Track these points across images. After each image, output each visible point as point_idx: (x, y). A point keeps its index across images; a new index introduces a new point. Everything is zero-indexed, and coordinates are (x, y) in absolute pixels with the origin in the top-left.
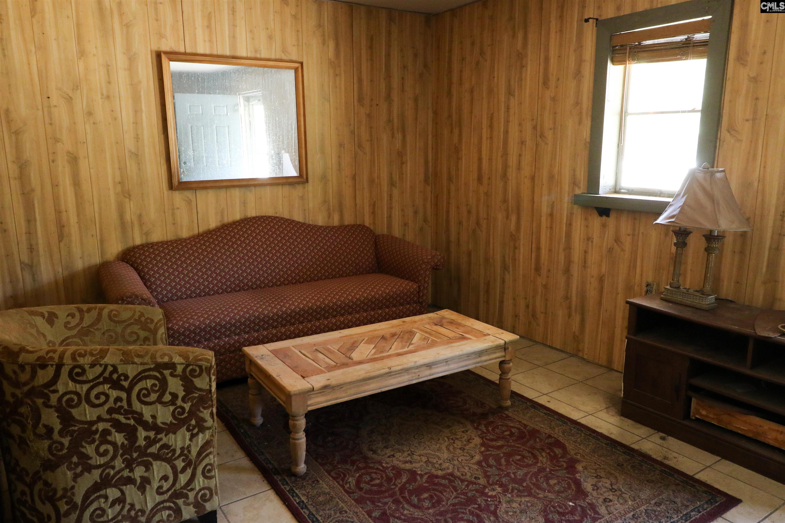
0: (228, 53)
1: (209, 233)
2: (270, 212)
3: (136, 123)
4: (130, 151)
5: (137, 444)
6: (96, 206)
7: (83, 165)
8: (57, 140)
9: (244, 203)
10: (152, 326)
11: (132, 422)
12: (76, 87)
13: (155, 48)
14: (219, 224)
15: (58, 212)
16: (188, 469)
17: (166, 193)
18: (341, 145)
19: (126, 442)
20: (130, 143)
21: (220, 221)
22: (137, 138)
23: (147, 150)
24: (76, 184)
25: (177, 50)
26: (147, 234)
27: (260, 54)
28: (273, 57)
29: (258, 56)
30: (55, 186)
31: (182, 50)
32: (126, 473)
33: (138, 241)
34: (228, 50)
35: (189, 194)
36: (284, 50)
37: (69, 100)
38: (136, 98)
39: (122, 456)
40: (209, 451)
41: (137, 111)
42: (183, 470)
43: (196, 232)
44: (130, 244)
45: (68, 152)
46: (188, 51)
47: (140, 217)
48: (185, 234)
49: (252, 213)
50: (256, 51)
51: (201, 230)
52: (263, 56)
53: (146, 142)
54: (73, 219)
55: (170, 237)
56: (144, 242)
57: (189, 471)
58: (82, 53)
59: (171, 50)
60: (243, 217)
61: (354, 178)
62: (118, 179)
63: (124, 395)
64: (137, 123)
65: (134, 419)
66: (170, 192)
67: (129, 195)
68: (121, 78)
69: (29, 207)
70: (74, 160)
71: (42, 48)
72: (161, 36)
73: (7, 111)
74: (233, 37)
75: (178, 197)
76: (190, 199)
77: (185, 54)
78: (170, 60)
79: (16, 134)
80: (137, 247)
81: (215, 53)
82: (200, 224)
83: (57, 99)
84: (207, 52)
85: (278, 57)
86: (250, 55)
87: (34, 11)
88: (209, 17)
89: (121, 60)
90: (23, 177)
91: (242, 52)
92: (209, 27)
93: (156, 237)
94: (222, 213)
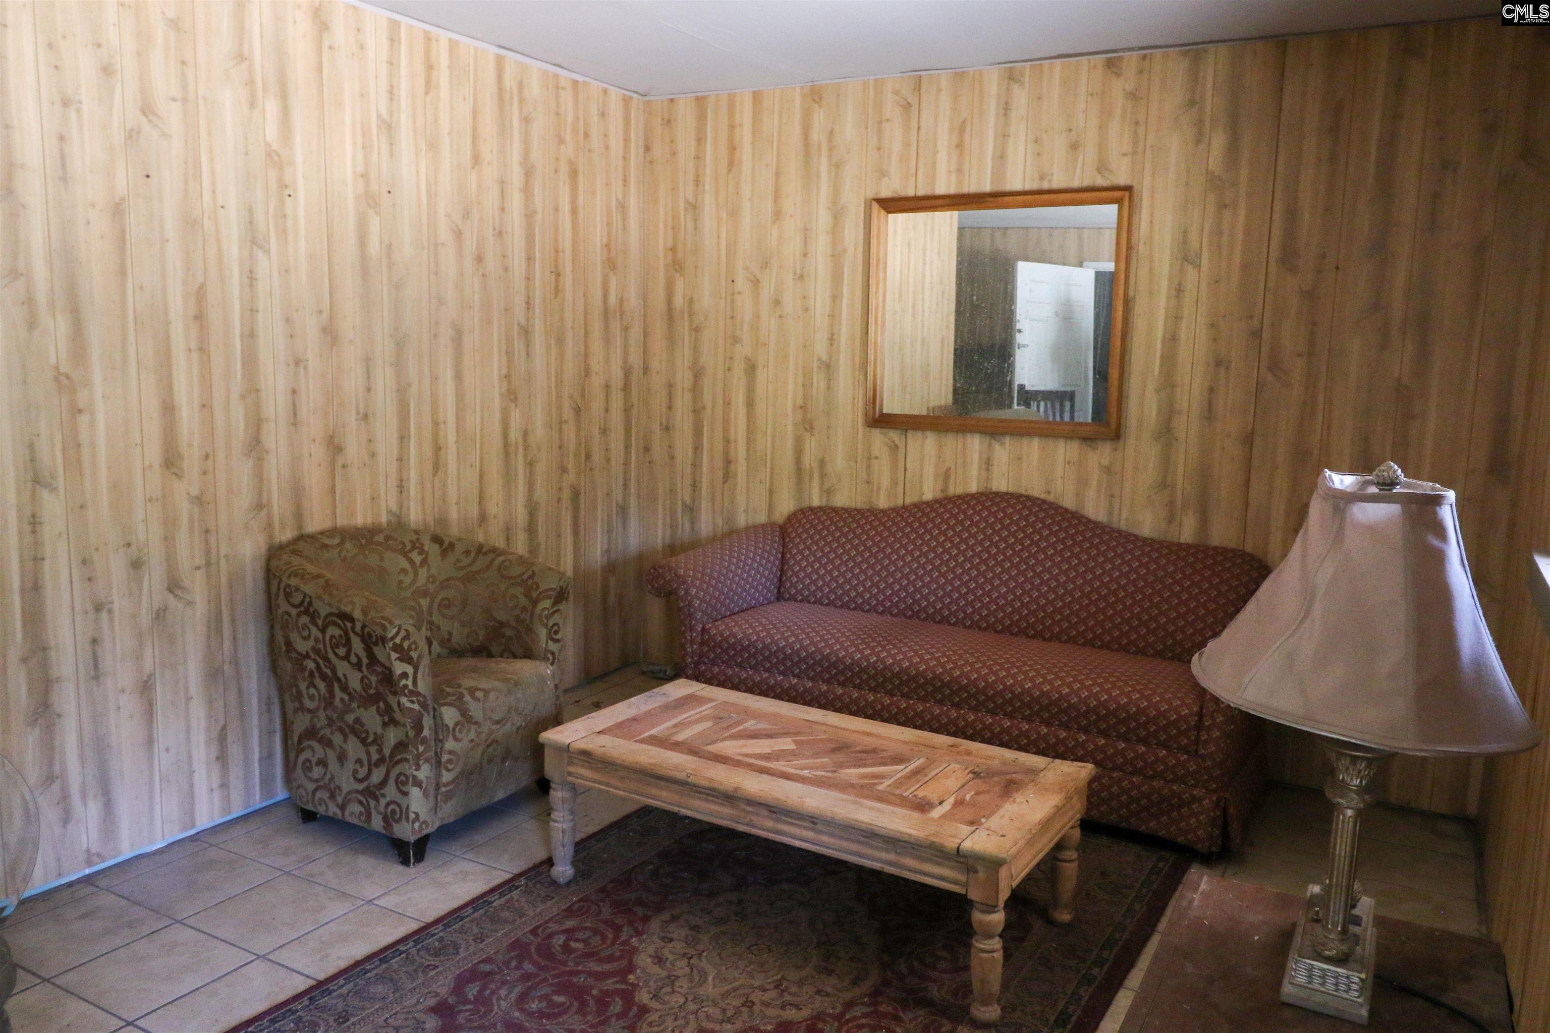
0: (987, 188)
1: (921, 507)
2: (1037, 492)
3: (832, 316)
4: (819, 360)
5: (335, 703)
6: (769, 438)
7: (762, 376)
8: (735, 340)
9: (988, 464)
11: (329, 673)
12: (765, 264)
13: (871, 194)
14: (939, 495)
15: (727, 441)
16: (382, 766)
17: (861, 431)
20: (821, 348)
21: (942, 491)
22: (832, 340)
23: (842, 357)
24: (750, 404)
25: (902, 194)
27: (1050, 181)
28: (1076, 184)
29: (1045, 186)
30: (727, 404)
31: (911, 193)
33: (816, 502)
34: (989, 181)
35: (894, 435)
36: (1102, 167)
37: (756, 283)
38: (837, 277)
41: (835, 297)
42: (377, 765)
43: (900, 502)
44: (806, 504)
45: (746, 358)
46: (921, 193)
47: (822, 463)
48: (883, 503)
49: (1001, 484)
50: (1042, 178)
51: (908, 501)
52: (1055, 185)
53: (843, 347)
54: (742, 453)
55: (859, 502)
56: (824, 504)
57: (382, 770)
58: (778, 215)
59: (895, 195)
60: (981, 490)
62: (800, 402)
64: (833, 316)
65: (331, 670)
66: (868, 429)
67: (812, 428)
68: (821, 245)
69: (698, 432)
70: (751, 369)
71: (734, 214)
72: (882, 173)
73: (691, 301)
74: (1001, 157)
75: (878, 437)
76: (896, 446)
77: (916, 198)
78: (889, 211)
79: (697, 330)
80: (811, 509)
81: (965, 190)
82: (907, 490)
83: (742, 284)
84: (952, 190)
85: (1086, 183)
86: (1028, 187)
87: (731, 164)
88: (962, 129)
89: (823, 220)
90: (696, 389)
91: (1015, 183)
92: (960, 146)
93: (841, 500)
94: (947, 477)
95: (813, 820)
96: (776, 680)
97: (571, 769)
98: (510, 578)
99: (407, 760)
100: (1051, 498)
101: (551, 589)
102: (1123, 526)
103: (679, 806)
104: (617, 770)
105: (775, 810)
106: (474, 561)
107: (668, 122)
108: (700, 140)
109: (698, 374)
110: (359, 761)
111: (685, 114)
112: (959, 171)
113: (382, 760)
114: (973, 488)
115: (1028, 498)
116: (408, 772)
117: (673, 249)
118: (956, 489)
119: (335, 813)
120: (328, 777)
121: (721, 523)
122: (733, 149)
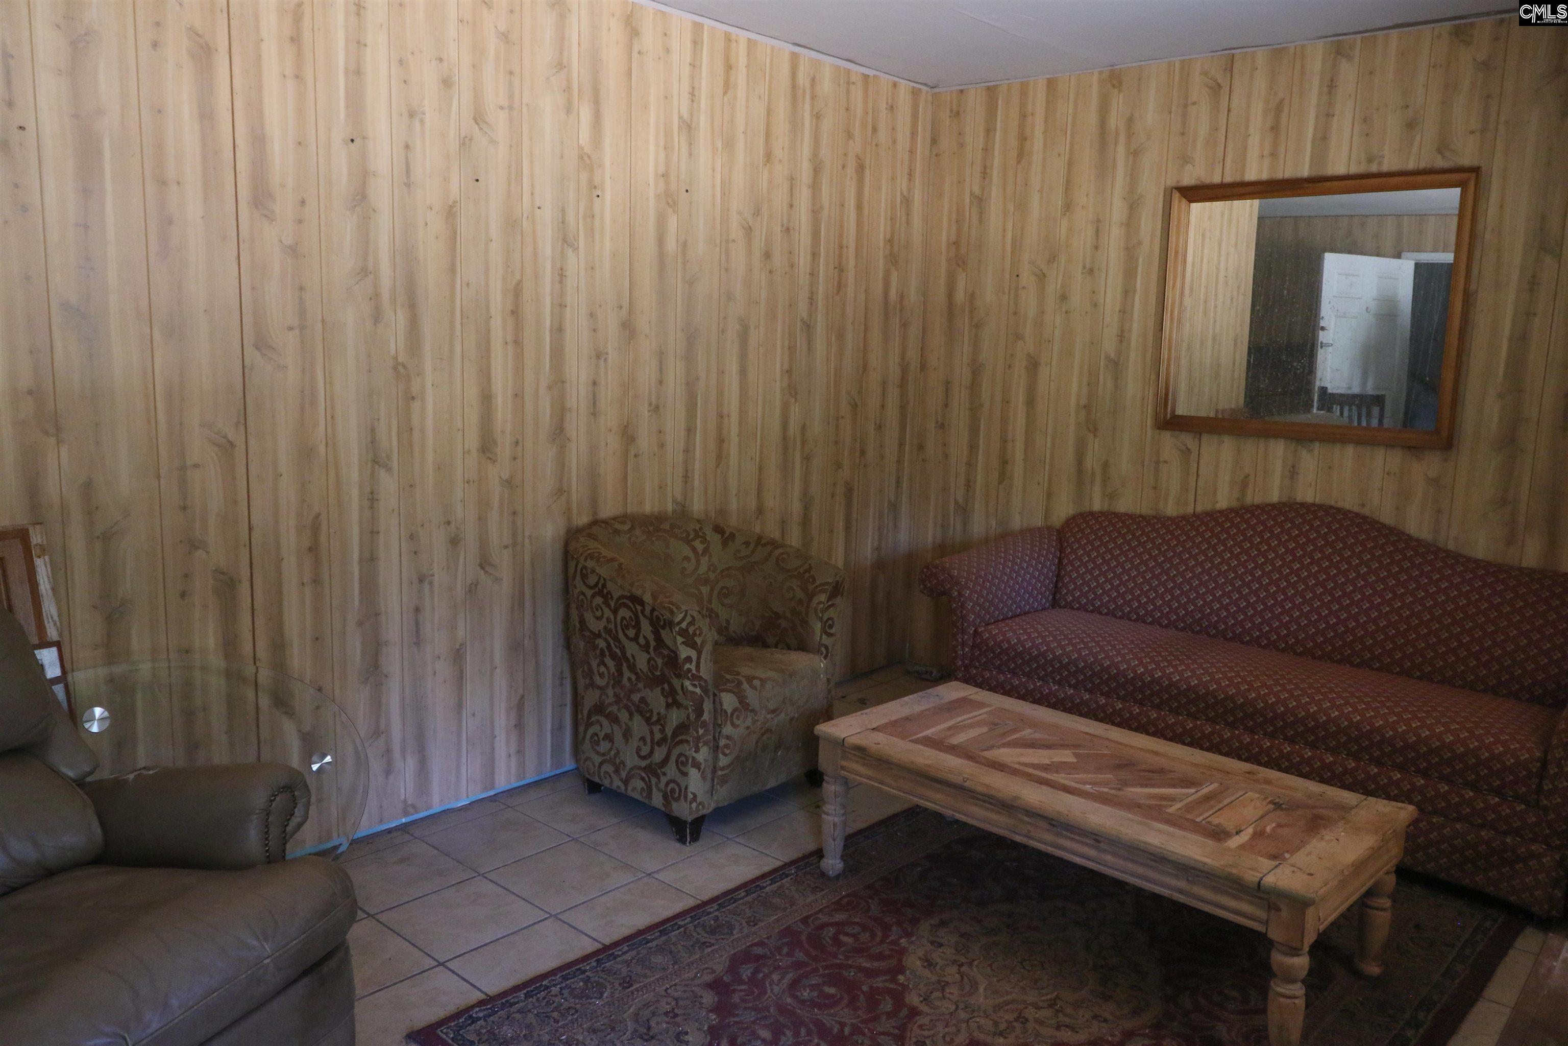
0: (1305, 172)
1: (1213, 517)
2: (1349, 501)
3: (1123, 312)
4: (1107, 357)
5: (623, 682)
6: (1049, 439)
7: (1044, 373)
8: (1019, 337)
9: (1293, 473)
11: (619, 653)
12: (1053, 259)
13: (1171, 182)
14: (1234, 504)
15: (1004, 441)
16: (663, 746)
17: (1149, 433)
19: (616, 674)
20: (1109, 345)
21: (1238, 499)
22: (1122, 337)
23: (1132, 355)
24: (1030, 403)
25: (1207, 180)
26: (1112, 497)
27: (1380, 164)
28: (1411, 166)
29: (1374, 168)
30: (1006, 402)
31: (1217, 180)
32: (614, 708)
33: (1097, 506)
34: (1307, 166)
35: (1187, 439)
36: (1442, 148)
37: (1042, 277)
38: (1130, 272)
39: (613, 688)
40: (684, 737)
41: (1128, 292)
42: (659, 744)
43: (1190, 510)
44: (1086, 508)
45: (1029, 355)
46: (1228, 179)
47: (1105, 466)
48: (1170, 509)
49: (1307, 494)
50: (1370, 160)
51: (1199, 509)
52: (1385, 168)
53: (1133, 344)
54: (1019, 454)
55: (1145, 509)
56: (1106, 508)
57: (664, 750)
58: (1068, 207)
59: (1198, 183)
60: (1284, 499)
62: (1083, 401)
64: (1125, 312)
65: (621, 650)
66: (1157, 431)
67: (1096, 430)
68: (1115, 236)
69: (974, 429)
70: (1033, 366)
71: (1022, 206)
72: (1185, 160)
73: (972, 296)
74: (1322, 138)
75: (1168, 440)
76: (1188, 450)
77: (1222, 185)
78: (1191, 200)
79: (977, 326)
80: (1092, 514)
81: (1279, 175)
82: (1198, 497)
83: (1027, 278)
84: (1265, 176)
85: (1423, 165)
86: (1354, 170)
87: (1021, 155)
88: (1279, 110)
89: (1118, 210)
90: (974, 386)
91: (1338, 165)
92: (1275, 129)
93: (1124, 505)
94: (1244, 485)
95: (1096, 838)
96: (1050, 689)
97: (844, 763)
98: (789, 571)
99: (687, 742)
100: (1366, 511)
101: (827, 583)
102: (1451, 546)
103: (953, 810)
104: (892, 769)
105: (1057, 824)
106: (753, 552)
107: (957, 114)
108: (989, 131)
109: (976, 371)
110: (643, 739)
111: (975, 104)
112: (1274, 155)
113: (664, 740)
114: (1275, 496)
115: (1339, 510)
116: (687, 753)
117: (956, 244)
118: (1254, 497)
119: (618, 787)
120: (612, 753)
121: (994, 526)
122: (1023, 138)
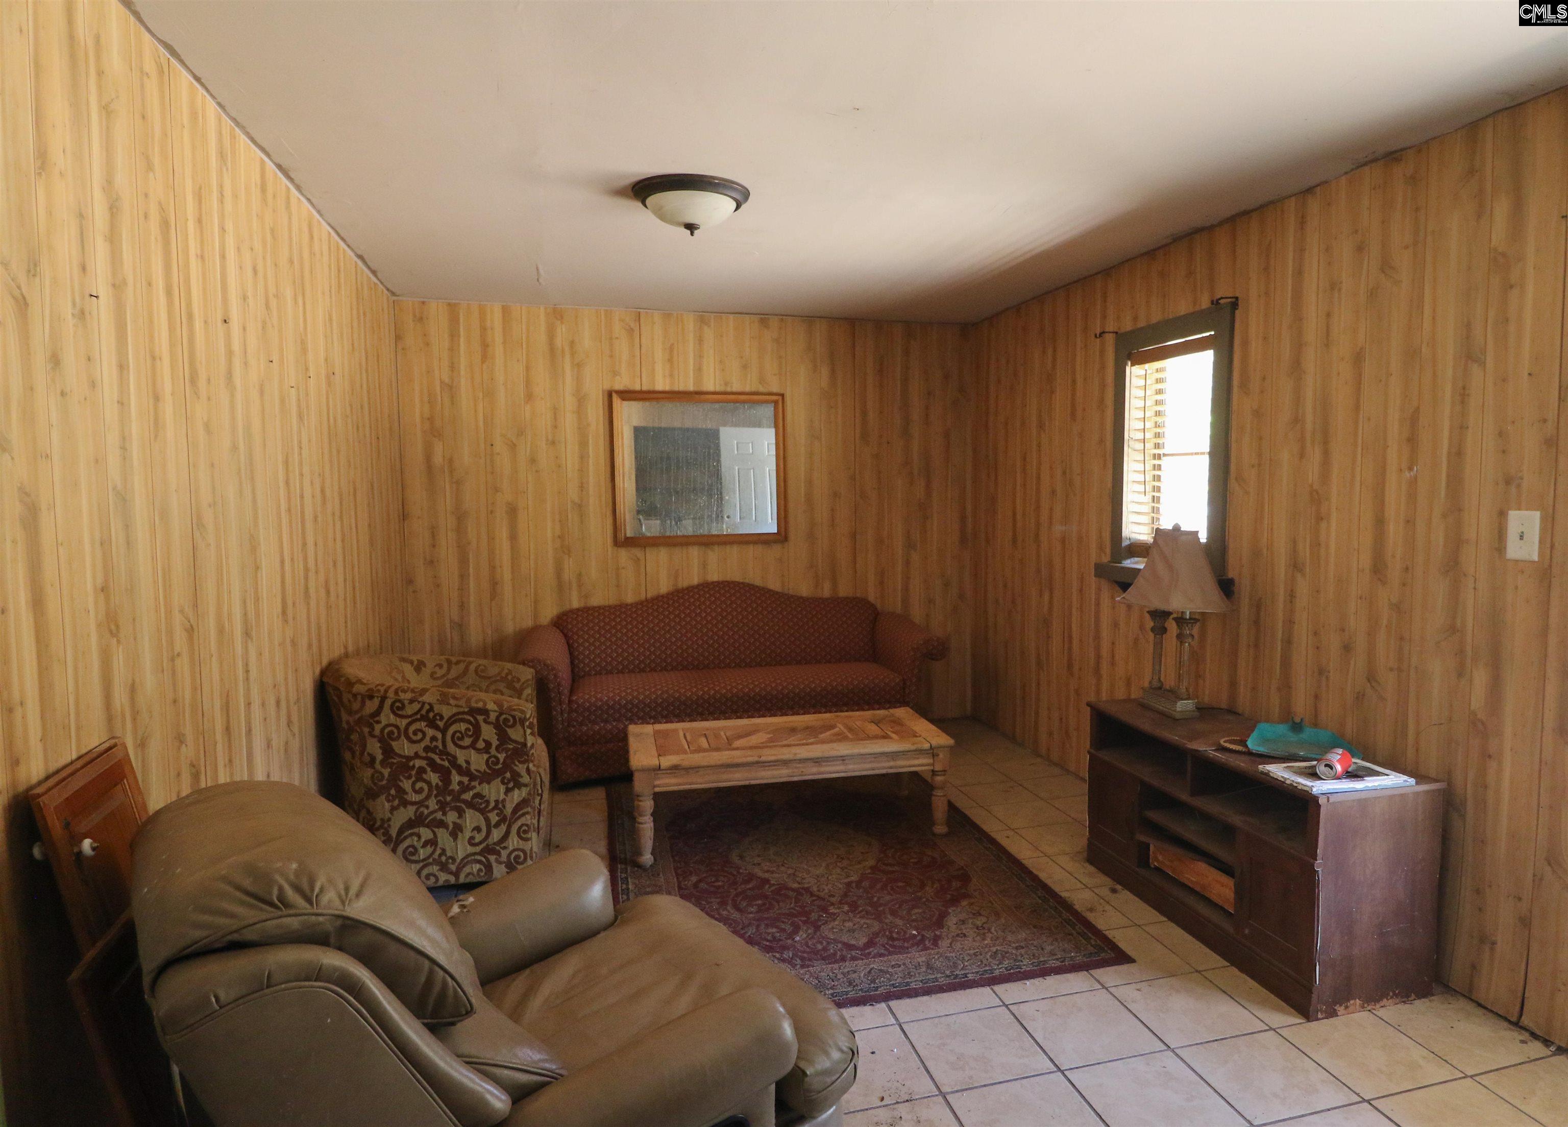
0: (691, 388)
1: (659, 599)
2: (737, 577)
4: (572, 502)
5: (451, 788)
6: (532, 562)
7: (522, 516)
8: (497, 490)
9: (704, 565)
10: (518, 686)
11: (446, 764)
12: (521, 433)
13: (607, 386)
14: (671, 588)
15: (493, 568)
16: (502, 825)
17: (610, 549)
18: (836, 495)
19: (440, 783)
20: (573, 494)
21: (673, 586)
22: (582, 487)
23: (591, 501)
24: (513, 537)
25: (631, 388)
26: (586, 597)
27: (731, 387)
28: (747, 389)
29: (729, 389)
30: (492, 539)
31: (637, 387)
32: (439, 815)
33: (576, 604)
34: (692, 384)
35: (638, 552)
36: (762, 380)
37: (513, 447)
38: (583, 443)
39: (436, 796)
40: (525, 810)
41: (583, 457)
42: (497, 825)
43: (643, 597)
44: (567, 607)
45: (508, 503)
46: (645, 388)
47: (579, 576)
48: (630, 598)
49: (714, 576)
50: (726, 384)
51: (649, 596)
52: (734, 390)
53: (591, 492)
54: (507, 576)
55: (612, 601)
56: (582, 605)
57: (503, 828)
58: (529, 398)
59: (625, 389)
60: (701, 581)
61: (853, 536)
62: (558, 533)
63: (439, 735)
64: (582, 470)
65: (449, 761)
66: (616, 548)
67: (569, 551)
68: (569, 421)
69: (463, 561)
70: (512, 511)
71: (490, 394)
72: (615, 373)
73: (451, 461)
74: (699, 370)
75: (624, 554)
76: (638, 559)
77: (641, 392)
78: (624, 399)
79: (458, 484)
80: (572, 611)
81: (676, 388)
82: (648, 589)
83: (499, 446)
84: (667, 388)
85: (753, 389)
86: (718, 389)
87: (484, 357)
88: (671, 349)
89: (569, 402)
90: (460, 529)
91: (710, 384)
92: (670, 361)
93: (596, 601)
94: (676, 577)
97: (657, 782)
98: (489, 678)
99: (528, 813)
100: (747, 581)
102: (791, 592)
103: (748, 780)
104: (697, 772)
105: (819, 760)
106: (449, 670)
107: (420, 319)
108: (454, 335)
109: (461, 517)
110: (478, 829)
111: (437, 313)
112: (671, 376)
113: (503, 819)
114: (695, 581)
115: (733, 582)
116: (529, 823)
117: (431, 419)
118: (683, 583)
120: (438, 852)
121: (490, 632)
122: (485, 346)
